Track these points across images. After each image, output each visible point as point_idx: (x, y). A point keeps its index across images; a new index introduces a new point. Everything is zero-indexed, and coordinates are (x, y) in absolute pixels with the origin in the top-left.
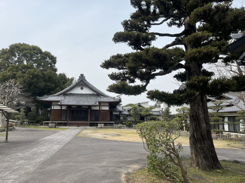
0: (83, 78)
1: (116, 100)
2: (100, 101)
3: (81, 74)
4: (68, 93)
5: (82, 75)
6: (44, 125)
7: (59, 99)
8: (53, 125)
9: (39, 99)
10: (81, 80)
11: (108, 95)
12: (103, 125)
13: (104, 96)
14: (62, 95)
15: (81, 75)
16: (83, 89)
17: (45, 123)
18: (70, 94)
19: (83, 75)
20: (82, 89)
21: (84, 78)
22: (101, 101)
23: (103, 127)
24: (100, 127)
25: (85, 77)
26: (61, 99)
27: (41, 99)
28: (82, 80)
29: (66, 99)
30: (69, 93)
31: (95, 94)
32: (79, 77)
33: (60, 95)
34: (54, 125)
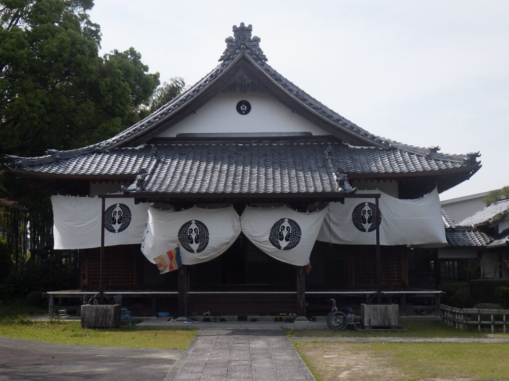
0: (247, 48)
1: (450, 165)
2: (355, 173)
3: (238, 26)
4: (173, 134)
5: (242, 32)
6: (50, 310)
7: (126, 168)
8: (107, 311)
9: (20, 166)
10: (237, 57)
11: (392, 140)
12: (393, 308)
13: (367, 144)
14: (142, 146)
15: (235, 29)
16: (247, 112)
17: (56, 299)
18: (183, 138)
19: (249, 29)
20: (244, 108)
21: (257, 45)
22: (359, 171)
23: (394, 323)
24: (374, 323)
25: (257, 40)
26: (137, 167)
27: (29, 169)
28: (244, 58)
29: (166, 167)
30: (174, 136)
31: (315, 133)
32: (229, 41)
33: (126, 144)
34: (113, 312)
